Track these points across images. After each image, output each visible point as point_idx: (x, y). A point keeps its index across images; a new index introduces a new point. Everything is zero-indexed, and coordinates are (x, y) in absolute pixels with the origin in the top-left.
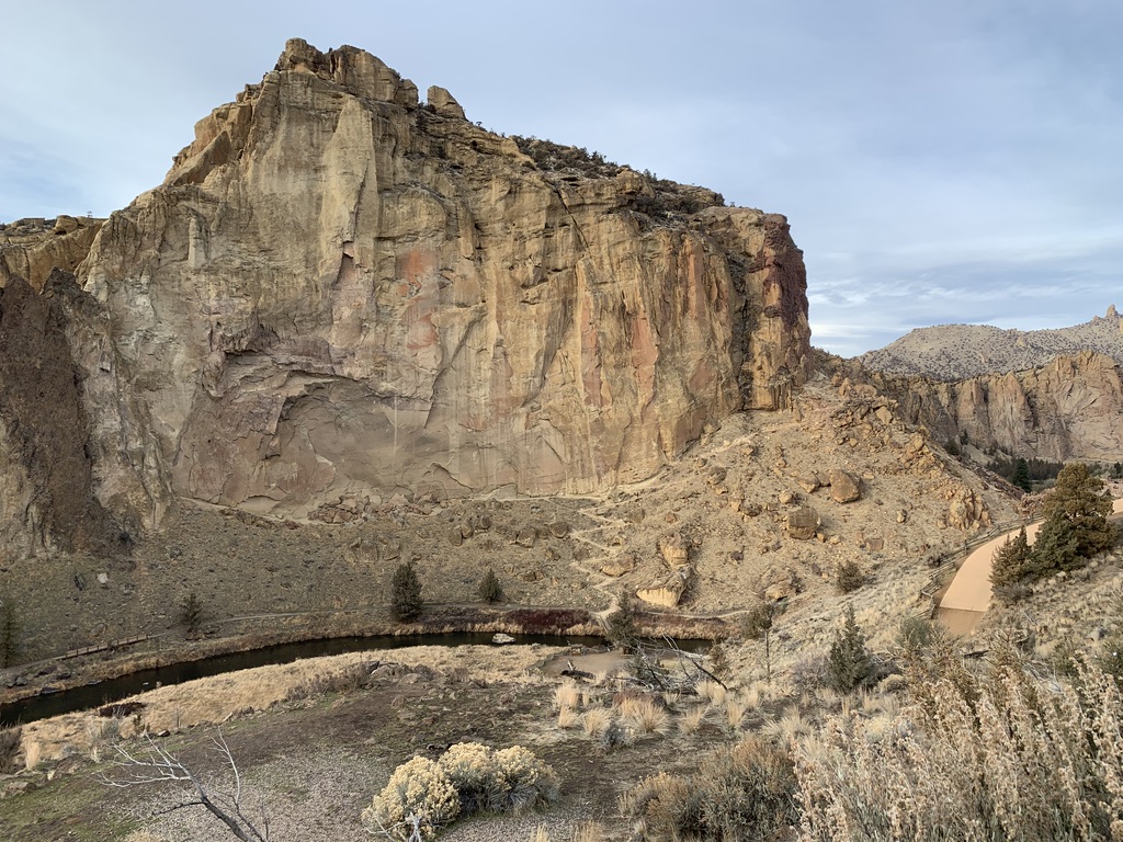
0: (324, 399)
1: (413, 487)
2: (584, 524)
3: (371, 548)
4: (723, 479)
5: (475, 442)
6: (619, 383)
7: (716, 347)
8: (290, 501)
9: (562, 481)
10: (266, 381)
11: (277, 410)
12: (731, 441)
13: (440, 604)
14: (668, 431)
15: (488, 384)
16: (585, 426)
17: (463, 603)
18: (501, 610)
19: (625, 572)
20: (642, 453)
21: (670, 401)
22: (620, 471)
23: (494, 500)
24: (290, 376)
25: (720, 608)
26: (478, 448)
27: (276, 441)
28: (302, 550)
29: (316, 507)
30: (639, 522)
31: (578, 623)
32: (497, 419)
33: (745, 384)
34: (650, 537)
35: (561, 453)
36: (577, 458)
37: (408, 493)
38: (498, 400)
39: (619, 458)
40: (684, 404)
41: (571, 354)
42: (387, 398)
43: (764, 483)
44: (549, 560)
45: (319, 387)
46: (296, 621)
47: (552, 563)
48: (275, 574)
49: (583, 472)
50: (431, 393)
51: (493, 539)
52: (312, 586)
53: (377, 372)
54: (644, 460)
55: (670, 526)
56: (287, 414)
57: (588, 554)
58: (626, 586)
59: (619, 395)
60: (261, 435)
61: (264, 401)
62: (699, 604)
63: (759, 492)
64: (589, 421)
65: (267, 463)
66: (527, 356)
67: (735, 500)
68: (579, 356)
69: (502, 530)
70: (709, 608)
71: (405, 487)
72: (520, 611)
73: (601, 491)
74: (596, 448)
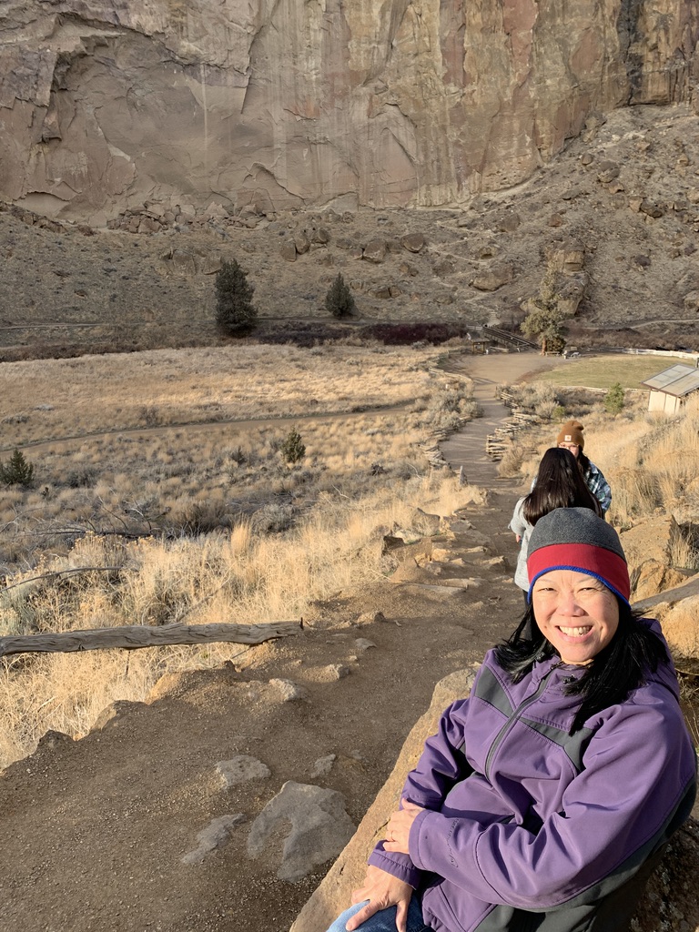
0: (109, 63)
1: (233, 195)
2: (444, 237)
3: (187, 259)
4: (617, 176)
5: (306, 136)
6: (487, 54)
7: (603, 16)
8: (81, 202)
9: (414, 189)
10: (29, 28)
11: (48, 71)
12: (622, 136)
13: (278, 319)
14: (546, 121)
15: (320, 52)
16: (444, 113)
17: (306, 318)
18: (354, 325)
19: (502, 285)
20: (513, 150)
21: (549, 82)
22: (485, 173)
23: (332, 212)
24: (60, 24)
25: (629, 318)
26: (310, 144)
27: (52, 119)
28: (101, 257)
29: (116, 215)
30: (514, 229)
31: (456, 335)
32: (332, 102)
33: (633, 72)
34: (532, 244)
35: (412, 152)
36: (433, 157)
37: (227, 203)
38: (333, 75)
39: (484, 157)
40: (566, 86)
41: (426, 11)
42: (190, 65)
43: (666, 180)
44: (405, 275)
45: (101, 44)
46: (95, 331)
47: (408, 279)
48: (66, 280)
49: (439, 177)
50: (246, 61)
51: (334, 254)
52: (115, 296)
53: (175, 25)
54: (515, 160)
55: (555, 230)
56: (63, 81)
57: (451, 267)
58: (505, 300)
59: (486, 72)
60: (31, 108)
61: (29, 57)
62: (601, 316)
63: (663, 190)
64: (448, 106)
65: (46, 149)
66: (369, 11)
67: (635, 199)
68: (436, 13)
69: (343, 244)
70: (617, 318)
71: (222, 194)
72: (378, 326)
73: (462, 201)
74: (457, 144)
